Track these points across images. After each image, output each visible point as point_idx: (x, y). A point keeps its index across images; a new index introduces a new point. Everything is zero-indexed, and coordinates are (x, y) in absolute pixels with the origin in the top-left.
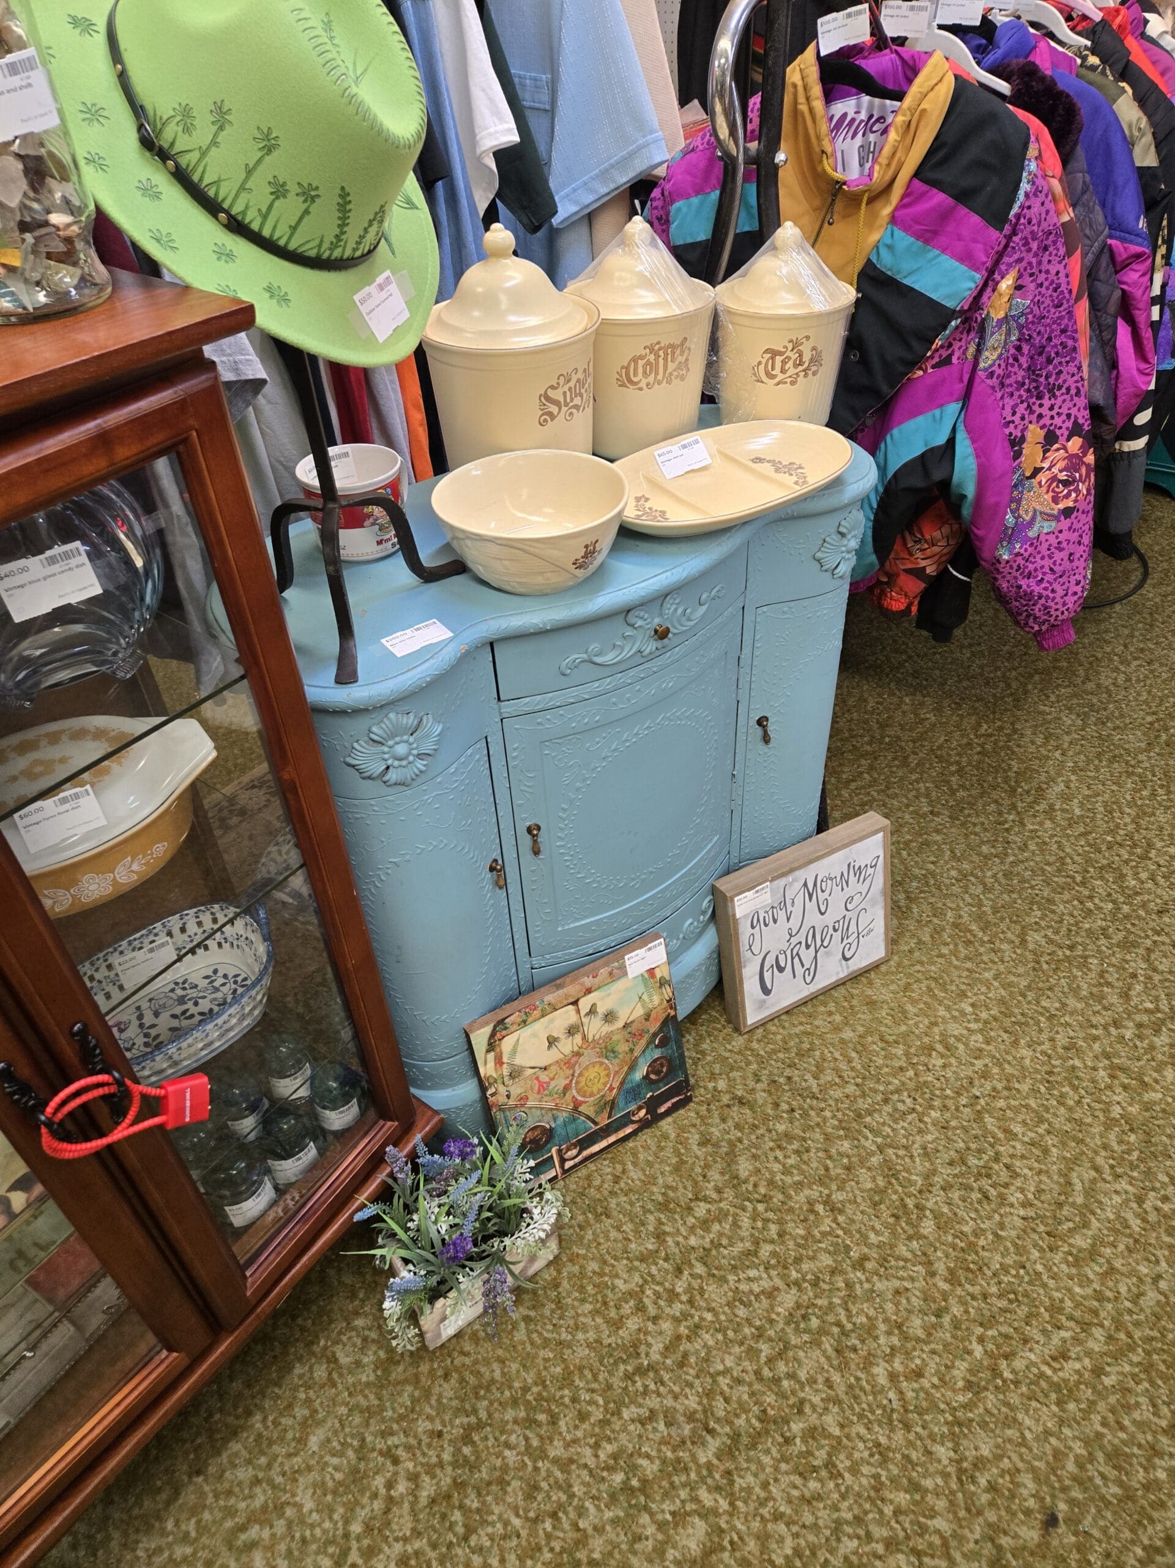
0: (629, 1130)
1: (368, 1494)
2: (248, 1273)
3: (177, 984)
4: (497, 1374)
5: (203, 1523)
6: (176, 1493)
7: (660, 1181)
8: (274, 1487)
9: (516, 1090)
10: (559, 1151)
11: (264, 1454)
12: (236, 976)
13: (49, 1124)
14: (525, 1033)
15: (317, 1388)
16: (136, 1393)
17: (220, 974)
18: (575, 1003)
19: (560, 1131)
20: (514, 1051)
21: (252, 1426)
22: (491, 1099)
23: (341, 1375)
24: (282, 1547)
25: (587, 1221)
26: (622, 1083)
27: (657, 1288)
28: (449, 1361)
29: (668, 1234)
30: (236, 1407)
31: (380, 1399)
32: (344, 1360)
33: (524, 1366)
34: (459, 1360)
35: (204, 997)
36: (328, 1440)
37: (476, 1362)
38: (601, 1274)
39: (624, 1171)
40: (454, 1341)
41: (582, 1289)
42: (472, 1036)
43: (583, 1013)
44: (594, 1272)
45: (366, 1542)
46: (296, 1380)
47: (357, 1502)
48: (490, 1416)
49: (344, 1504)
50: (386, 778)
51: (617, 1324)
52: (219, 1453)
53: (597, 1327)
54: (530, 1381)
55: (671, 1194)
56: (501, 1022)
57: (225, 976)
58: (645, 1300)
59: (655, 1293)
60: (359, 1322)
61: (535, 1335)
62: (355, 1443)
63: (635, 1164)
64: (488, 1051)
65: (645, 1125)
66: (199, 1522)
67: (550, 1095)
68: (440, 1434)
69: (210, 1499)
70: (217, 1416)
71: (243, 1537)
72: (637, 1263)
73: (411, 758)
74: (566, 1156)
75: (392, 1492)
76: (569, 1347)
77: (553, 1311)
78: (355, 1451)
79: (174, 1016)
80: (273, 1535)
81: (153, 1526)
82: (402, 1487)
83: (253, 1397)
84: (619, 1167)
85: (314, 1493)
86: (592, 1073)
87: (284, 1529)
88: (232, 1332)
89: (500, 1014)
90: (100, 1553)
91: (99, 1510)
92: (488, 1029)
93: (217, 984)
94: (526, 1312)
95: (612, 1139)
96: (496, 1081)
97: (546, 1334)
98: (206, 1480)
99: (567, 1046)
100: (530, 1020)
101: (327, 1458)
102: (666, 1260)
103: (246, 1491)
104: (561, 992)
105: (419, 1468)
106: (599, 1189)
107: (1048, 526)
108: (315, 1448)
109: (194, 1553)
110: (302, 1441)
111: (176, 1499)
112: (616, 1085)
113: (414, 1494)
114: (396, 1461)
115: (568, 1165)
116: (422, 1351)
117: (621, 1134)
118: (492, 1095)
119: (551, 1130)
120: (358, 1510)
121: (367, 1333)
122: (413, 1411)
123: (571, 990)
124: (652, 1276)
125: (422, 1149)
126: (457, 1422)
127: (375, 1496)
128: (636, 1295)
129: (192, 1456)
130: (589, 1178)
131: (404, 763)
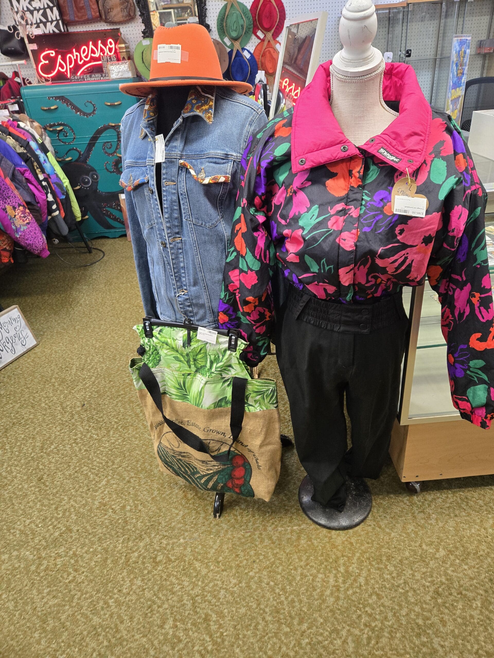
107: (25, 228)
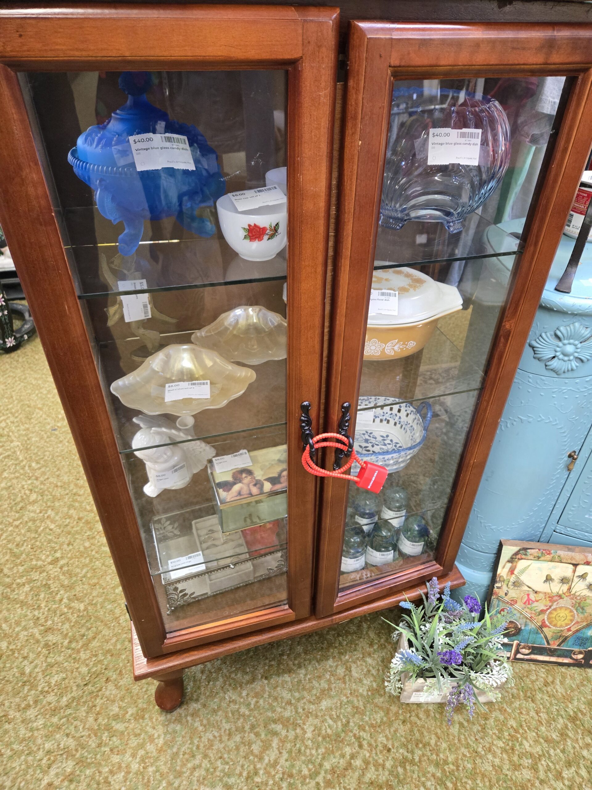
0: (566, 661)
1: (340, 752)
2: (340, 595)
3: (367, 432)
4: (433, 742)
5: (258, 704)
6: (253, 680)
7: (576, 703)
8: (296, 712)
9: (513, 593)
10: (518, 645)
11: (299, 692)
12: (397, 443)
13: (312, 447)
14: (535, 564)
15: (336, 677)
16: (267, 617)
17: (389, 438)
18: (575, 565)
19: (524, 634)
20: (523, 571)
21: (299, 674)
22: (495, 589)
23: (350, 680)
24: (289, 746)
25: (518, 695)
26: (577, 631)
27: (550, 764)
28: (408, 715)
29: (570, 738)
30: (295, 659)
31: (365, 707)
32: (355, 674)
33: (450, 749)
34: (414, 719)
35: (377, 445)
36: (331, 709)
37: (423, 727)
38: (516, 731)
39: (553, 682)
40: (415, 706)
41: (501, 731)
42: (504, 548)
43: (577, 574)
44: (512, 727)
45: (329, 777)
46: (328, 667)
47: (333, 752)
48: (420, 761)
49: (326, 748)
50: (548, 363)
51: (516, 767)
52: (278, 675)
53: (502, 759)
54: (450, 759)
55: (580, 715)
56: (525, 549)
57: (391, 441)
58: (539, 765)
59: (548, 765)
60: (369, 660)
61: (462, 737)
62: (344, 720)
63: (562, 683)
64: (509, 561)
65: (577, 664)
66: (257, 702)
67: (531, 609)
68: (389, 750)
69: (266, 695)
70: (285, 657)
71: (273, 726)
72: (541, 740)
73: (572, 358)
74: (521, 651)
75: (352, 761)
76: (481, 757)
77: (478, 731)
78: (342, 725)
79: (360, 446)
80: (287, 736)
81: (237, 689)
82: (358, 763)
83: (305, 660)
84: (550, 679)
85: (314, 730)
86: (562, 613)
87: (293, 738)
88: (317, 619)
89: (526, 545)
90: (211, 683)
91: (219, 662)
92: (515, 549)
93: (386, 442)
94: (462, 720)
95: (553, 659)
96: (504, 581)
97: (469, 741)
98: (268, 684)
99: (556, 588)
100: (542, 558)
101: (327, 717)
102: (563, 751)
103: (284, 704)
104: (570, 553)
105: (371, 759)
106: (533, 682)
108: (324, 708)
109: (249, 716)
110: (319, 699)
111: (251, 683)
112: (573, 629)
113: (364, 771)
114: (361, 746)
115: (519, 656)
116: (396, 699)
117: (560, 660)
118: (498, 588)
119: (520, 630)
120: (332, 756)
121: (371, 668)
122: (379, 726)
123: (578, 557)
124: (550, 755)
125: (447, 591)
126: (401, 751)
127: (343, 756)
128: (536, 759)
129: (267, 668)
130: (529, 671)
131: (566, 358)
